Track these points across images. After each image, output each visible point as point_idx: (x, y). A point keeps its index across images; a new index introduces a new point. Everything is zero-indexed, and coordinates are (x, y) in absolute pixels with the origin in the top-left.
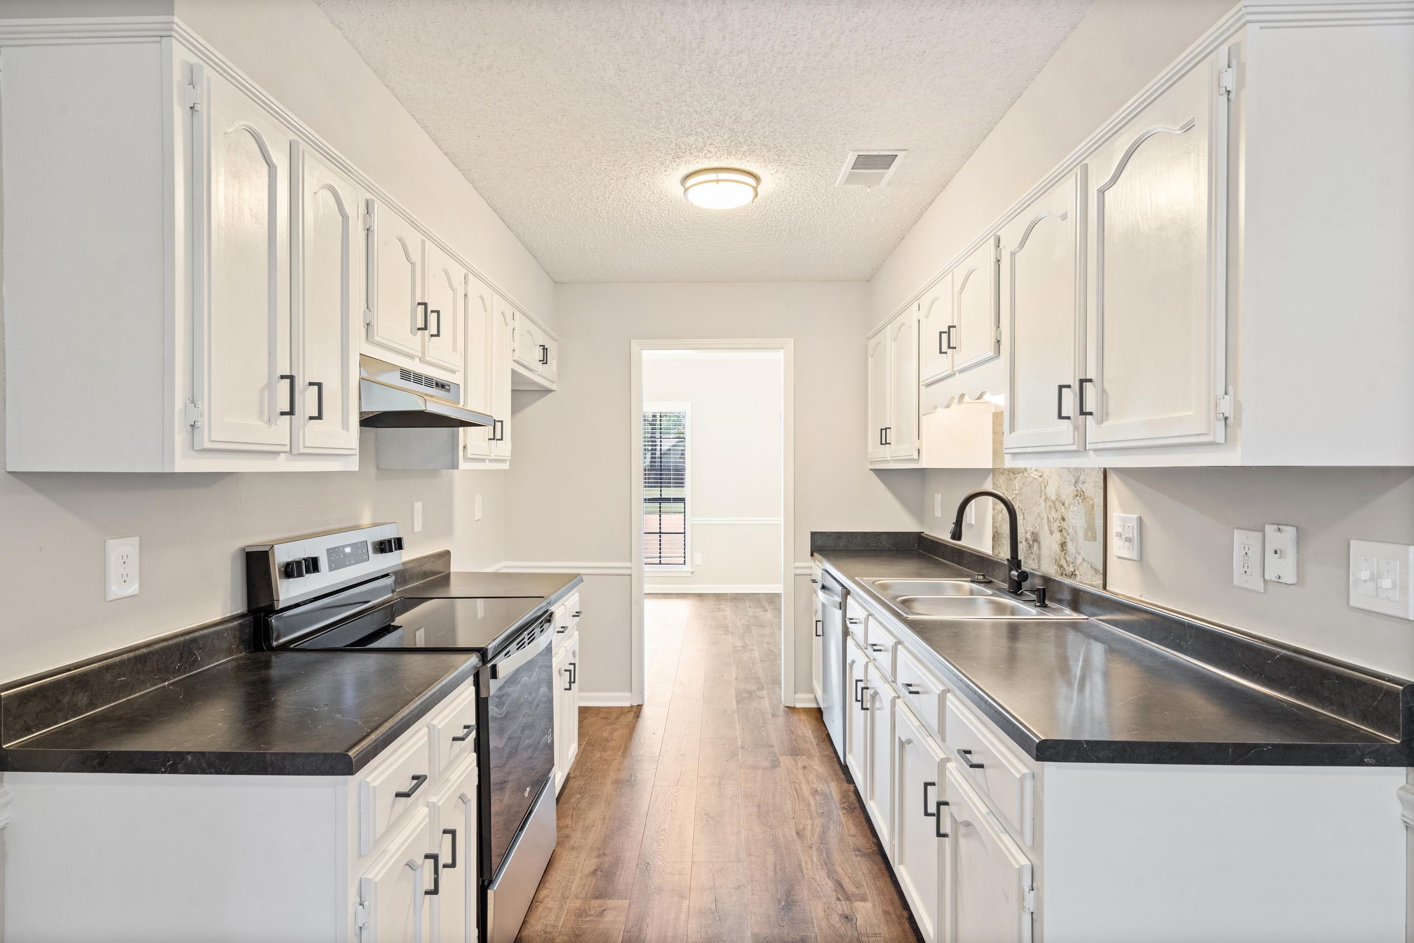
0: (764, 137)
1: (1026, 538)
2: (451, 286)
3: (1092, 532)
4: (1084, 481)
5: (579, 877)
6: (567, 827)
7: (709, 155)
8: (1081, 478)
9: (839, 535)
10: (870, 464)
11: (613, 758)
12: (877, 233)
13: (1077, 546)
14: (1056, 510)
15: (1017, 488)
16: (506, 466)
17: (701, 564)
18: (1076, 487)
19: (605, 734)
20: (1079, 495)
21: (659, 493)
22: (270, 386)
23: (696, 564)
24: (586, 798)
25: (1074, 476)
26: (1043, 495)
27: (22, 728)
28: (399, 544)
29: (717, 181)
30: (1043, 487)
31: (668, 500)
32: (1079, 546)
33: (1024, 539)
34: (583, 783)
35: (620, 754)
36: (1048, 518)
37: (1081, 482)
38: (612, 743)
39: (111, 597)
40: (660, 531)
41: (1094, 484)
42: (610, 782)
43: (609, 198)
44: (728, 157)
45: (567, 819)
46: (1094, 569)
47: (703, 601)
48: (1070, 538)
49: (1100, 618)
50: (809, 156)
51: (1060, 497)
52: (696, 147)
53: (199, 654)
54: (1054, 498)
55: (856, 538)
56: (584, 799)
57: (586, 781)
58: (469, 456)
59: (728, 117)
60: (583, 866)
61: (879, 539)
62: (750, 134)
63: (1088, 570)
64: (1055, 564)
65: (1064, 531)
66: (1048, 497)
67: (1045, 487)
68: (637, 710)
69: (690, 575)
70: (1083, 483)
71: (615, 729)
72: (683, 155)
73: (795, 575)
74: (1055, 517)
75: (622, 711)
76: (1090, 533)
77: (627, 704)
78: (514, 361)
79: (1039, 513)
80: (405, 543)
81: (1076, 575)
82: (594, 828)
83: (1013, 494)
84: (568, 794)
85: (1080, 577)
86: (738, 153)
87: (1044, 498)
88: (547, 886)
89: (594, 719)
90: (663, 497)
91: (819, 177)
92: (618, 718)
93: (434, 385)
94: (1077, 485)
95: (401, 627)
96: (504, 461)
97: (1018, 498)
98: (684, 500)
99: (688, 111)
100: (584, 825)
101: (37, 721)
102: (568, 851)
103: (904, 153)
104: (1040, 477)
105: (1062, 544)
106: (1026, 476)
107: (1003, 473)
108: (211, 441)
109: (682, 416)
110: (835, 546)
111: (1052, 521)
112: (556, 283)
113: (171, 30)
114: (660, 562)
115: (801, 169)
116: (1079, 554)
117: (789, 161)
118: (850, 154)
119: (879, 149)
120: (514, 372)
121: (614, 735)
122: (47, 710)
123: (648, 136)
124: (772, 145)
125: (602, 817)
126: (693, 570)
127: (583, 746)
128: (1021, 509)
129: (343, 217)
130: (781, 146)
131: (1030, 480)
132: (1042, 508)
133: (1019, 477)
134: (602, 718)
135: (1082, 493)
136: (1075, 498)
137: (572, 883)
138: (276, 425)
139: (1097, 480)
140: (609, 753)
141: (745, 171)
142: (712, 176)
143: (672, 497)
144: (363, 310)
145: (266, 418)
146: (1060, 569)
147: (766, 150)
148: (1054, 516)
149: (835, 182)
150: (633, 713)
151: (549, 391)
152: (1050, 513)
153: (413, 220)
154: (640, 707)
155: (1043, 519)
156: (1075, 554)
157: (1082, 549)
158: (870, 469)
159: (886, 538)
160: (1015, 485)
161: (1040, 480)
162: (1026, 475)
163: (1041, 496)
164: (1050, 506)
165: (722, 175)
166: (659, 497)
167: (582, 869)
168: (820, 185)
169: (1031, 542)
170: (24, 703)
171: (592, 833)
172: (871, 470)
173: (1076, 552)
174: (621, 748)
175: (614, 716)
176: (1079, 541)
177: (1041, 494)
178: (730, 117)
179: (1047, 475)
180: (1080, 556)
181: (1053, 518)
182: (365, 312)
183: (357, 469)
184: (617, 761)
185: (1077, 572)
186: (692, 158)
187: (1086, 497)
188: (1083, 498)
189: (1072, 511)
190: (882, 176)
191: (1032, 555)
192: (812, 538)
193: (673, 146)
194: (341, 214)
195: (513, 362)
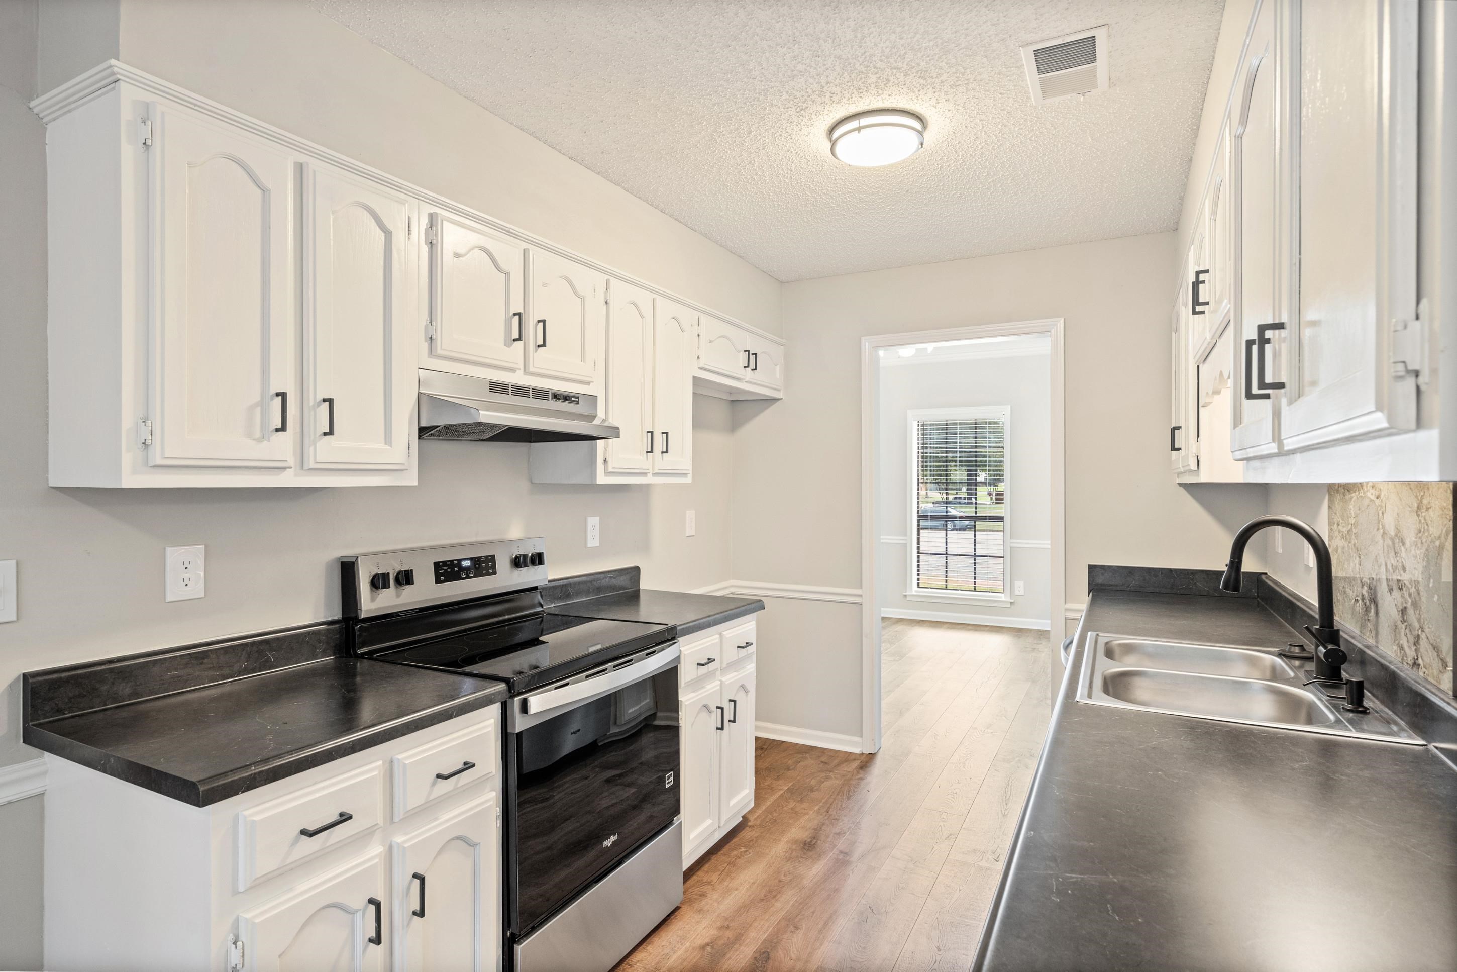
0: (887, 57)
1: (1363, 595)
2: (576, 293)
3: (1438, 595)
4: (1429, 506)
5: (686, 948)
6: (709, 883)
7: (835, 98)
8: (1425, 501)
9: (1131, 571)
10: (1178, 477)
11: (805, 811)
12: (1143, 160)
13: (1421, 616)
14: (1396, 553)
15: (1353, 515)
16: (688, 480)
17: (1023, 594)
18: (1418, 515)
19: (813, 782)
20: (1422, 530)
21: (974, 510)
22: (263, 405)
23: (1016, 594)
24: (750, 853)
25: (1416, 496)
26: (1381, 526)
27: (52, 709)
28: (538, 559)
29: (859, 129)
30: (1381, 515)
31: (983, 518)
32: (1422, 616)
33: (1360, 596)
34: (756, 835)
35: (817, 808)
36: (1386, 565)
37: (1424, 507)
38: (815, 795)
39: (170, 598)
40: (975, 554)
41: (1441, 512)
42: (785, 840)
43: (764, 176)
44: (862, 95)
45: (716, 874)
46: (1441, 660)
47: (1019, 638)
48: (1412, 601)
49: (1437, 745)
50: (965, 69)
51: (1400, 531)
52: (814, 92)
53: (272, 656)
54: (1393, 533)
55: (1156, 576)
56: (747, 855)
57: (762, 833)
58: (610, 470)
59: (822, 41)
60: (698, 935)
61: (1192, 580)
62: (866, 58)
63: (1434, 660)
64: (1395, 642)
65: (1404, 589)
66: (1386, 532)
67: (1383, 513)
68: (867, 761)
69: (1009, 605)
70: (1428, 509)
71: (828, 778)
72: (805, 105)
73: (1066, 619)
74: (1394, 564)
75: (848, 757)
76: (1436, 597)
77: (856, 750)
78: (699, 368)
79: (1376, 556)
80: (546, 559)
81: (1419, 665)
82: (736, 892)
83: (1349, 524)
84: (733, 845)
85: (1424, 670)
86: (869, 88)
87: (1381, 531)
88: (648, 948)
89: (812, 762)
90: (978, 515)
91: (1000, 96)
92: (838, 765)
93: (550, 397)
94: (1420, 513)
95: (547, 642)
96: (685, 475)
97: (1354, 530)
98: (1003, 519)
99: (769, 46)
100: (728, 886)
101: (70, 705)
102: (694, 913)
103: (1104, 29)
104: (1377, 498)
105: (1402, 610)
106: (1361, 496)
107: (1338, 491)
108: (165, 458)
109: (1001, 423)
110: (1123, 585)
111: (1391, 571)
112: (782, 282)
113: (113, 74)
114: (975, 589)
115: (968, 90)
116: (1423, 631)
117: (942, 82)
118: (1022, 52)
119: (1060, 34)
120: (696, 380)
121: (822, 785)
122: (81, 696)
123: (749, 90)
124: (905, 66)
125: (752, 881)
126: (1012, 601)
127: (782, 792)
128: (1357, 549)
129: (385, 233)
130: (919, 65)
131: (1366, 502)
132: (1379, 548)
133: (1354, 498)
134: (822, 762)
135: (1426, 527)
136: (1417, 534)
137: (674, 953)
138: (269, 441)
139: (1445, 504)
140: (805, 805)
141: (896, 110)
142: (854, 124)
143: (988, 515)
144: (425, 324)
145: (258, 434)
146: (1401, 653)
147: (902, 75)
148: (1393, 562)
149: (1028, 98)
150: (859, 761)
151: (775, 400)
152: (1388, 558)
153: (508, 229)
154: (872, 756)
155: (1380, 566)
156: (1418, 630)
157: (1426, 622)
158: (1178, 484)
159: (1204, 578)
160: (1351, 509)
161: (1377, 502)
162: (1362, 494)
163: (1378, 529)
164: (1388, 546)
165: (864, 121)
166: (974, 514)
167: (694, 939)
168: (1011, 107)
169: (1368, 603)
170: (55, 688)
171: (731, 898)
172: (1180, 485)
173: (1419, 626)
174: (821, 801)
175: (836, 762)
176: (1423, 608)
177: (1379, 526)
178: (825, 41)
179: (1385, 495)
180: (1424, 634)
181: (1392, 566)
182: (426, 327)
183: (416, 484)
184: (807, 817)
185: (1420, 661)
186: (819, 106)
187: (1431, 533)
188: (1426, 534)
189: (1414, 556)
190: (1093, 74)
191: (1369, 624)
192: (1089, 573)
193: (785, 96)
194: (383, 231)
195: (700, 371)
